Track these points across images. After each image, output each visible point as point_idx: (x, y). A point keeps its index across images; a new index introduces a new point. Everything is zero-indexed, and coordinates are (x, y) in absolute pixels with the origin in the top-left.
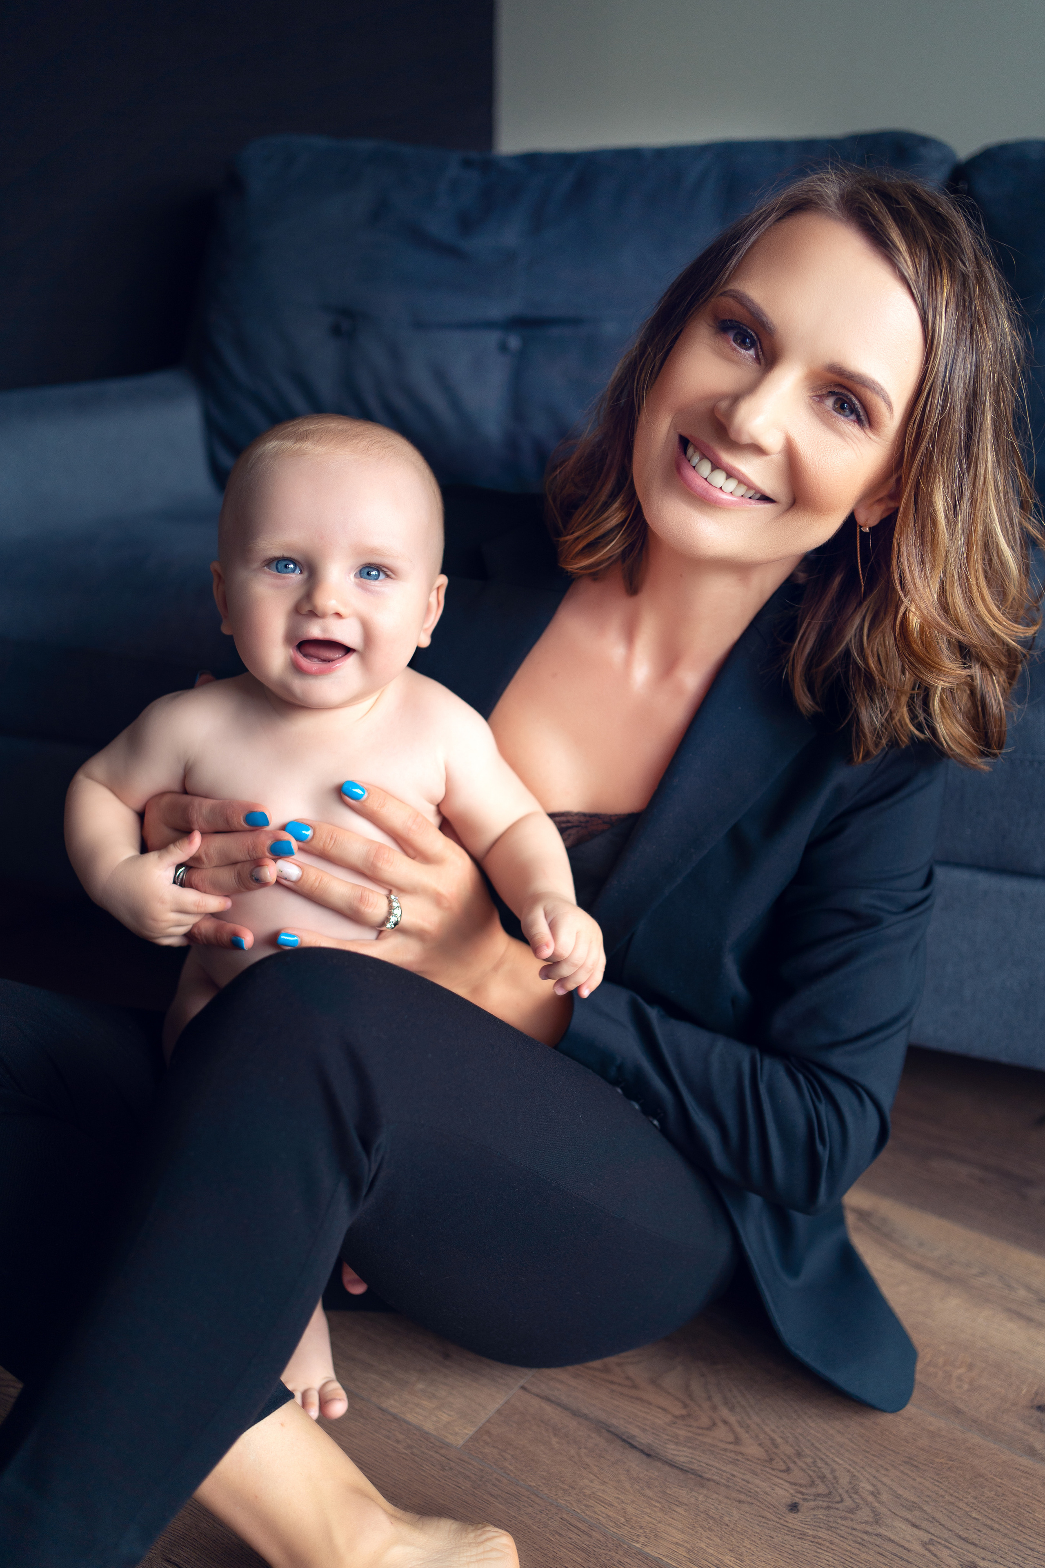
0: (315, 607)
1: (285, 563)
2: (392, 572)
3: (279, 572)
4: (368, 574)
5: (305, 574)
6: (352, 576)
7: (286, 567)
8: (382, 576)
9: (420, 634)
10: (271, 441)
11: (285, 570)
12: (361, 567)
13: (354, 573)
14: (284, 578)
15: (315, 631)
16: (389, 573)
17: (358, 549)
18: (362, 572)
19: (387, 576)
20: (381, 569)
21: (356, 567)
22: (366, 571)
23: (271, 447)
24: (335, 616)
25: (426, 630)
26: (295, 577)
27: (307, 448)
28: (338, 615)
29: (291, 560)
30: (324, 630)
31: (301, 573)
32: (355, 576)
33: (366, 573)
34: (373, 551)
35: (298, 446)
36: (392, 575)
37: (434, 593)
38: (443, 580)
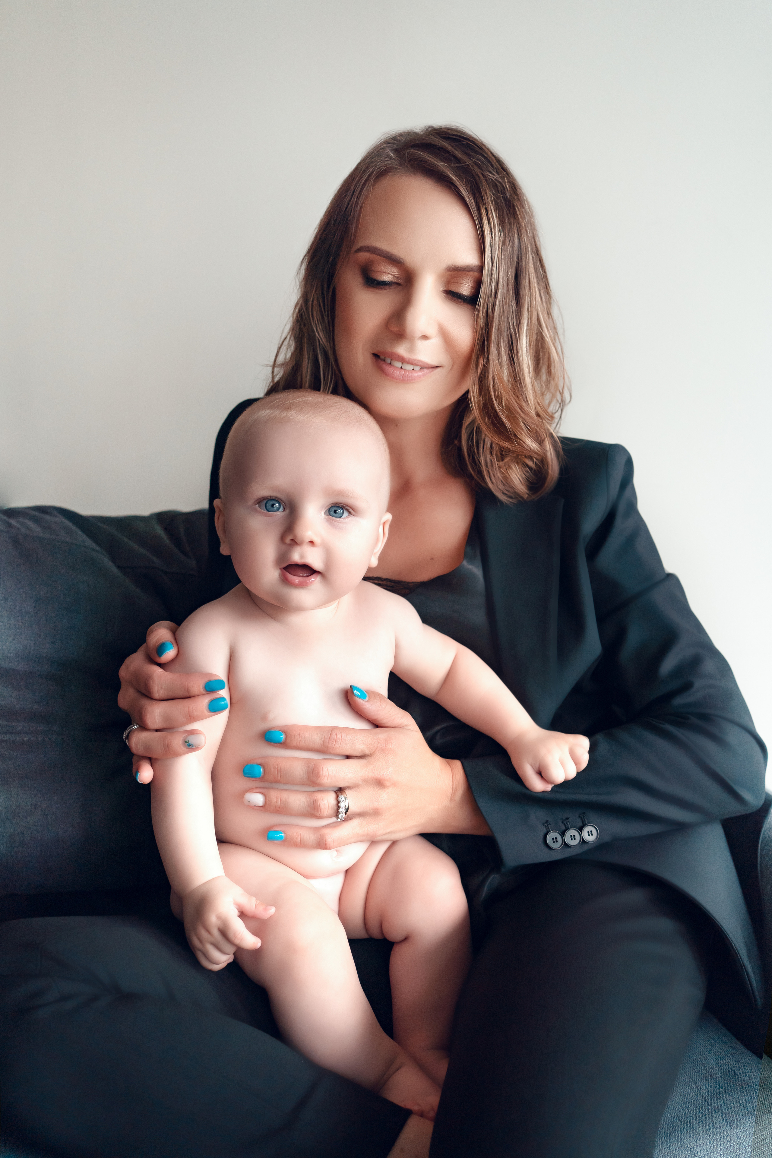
0: (295, 536)
1: (272, 503)
2: (353, 510)
3: (269, 511)
4: (335, 512)
5: (287, 511)
6: (323, 513)
7: (273, 506)
8: (346, 514)
9: (371, 558)
10: (264, 409)
11: (272, 509)
12: (332, 505)
13: (324, 511)
14: (271, 516)
15: (296, 557)
16: (351, 510)
17: (329, 491)
18: (330, 511)
19: (350, 513)
20: (345, 507)
21: (326, 505)
22: (333, 509)
23: (263, 415)
24: (310, 544)
25: (375, 554)
26: (280, 514)
27: (291, 416)
28: (311, 542)
29: (277, 500)
30: (302, 556)
31: (284, 510)
32: (325, 513)
33: (333, 512)
34: (340, 493)
35: (284, 414)
36: (353, 513)
37: (381, 527)
38: (389, 517)
